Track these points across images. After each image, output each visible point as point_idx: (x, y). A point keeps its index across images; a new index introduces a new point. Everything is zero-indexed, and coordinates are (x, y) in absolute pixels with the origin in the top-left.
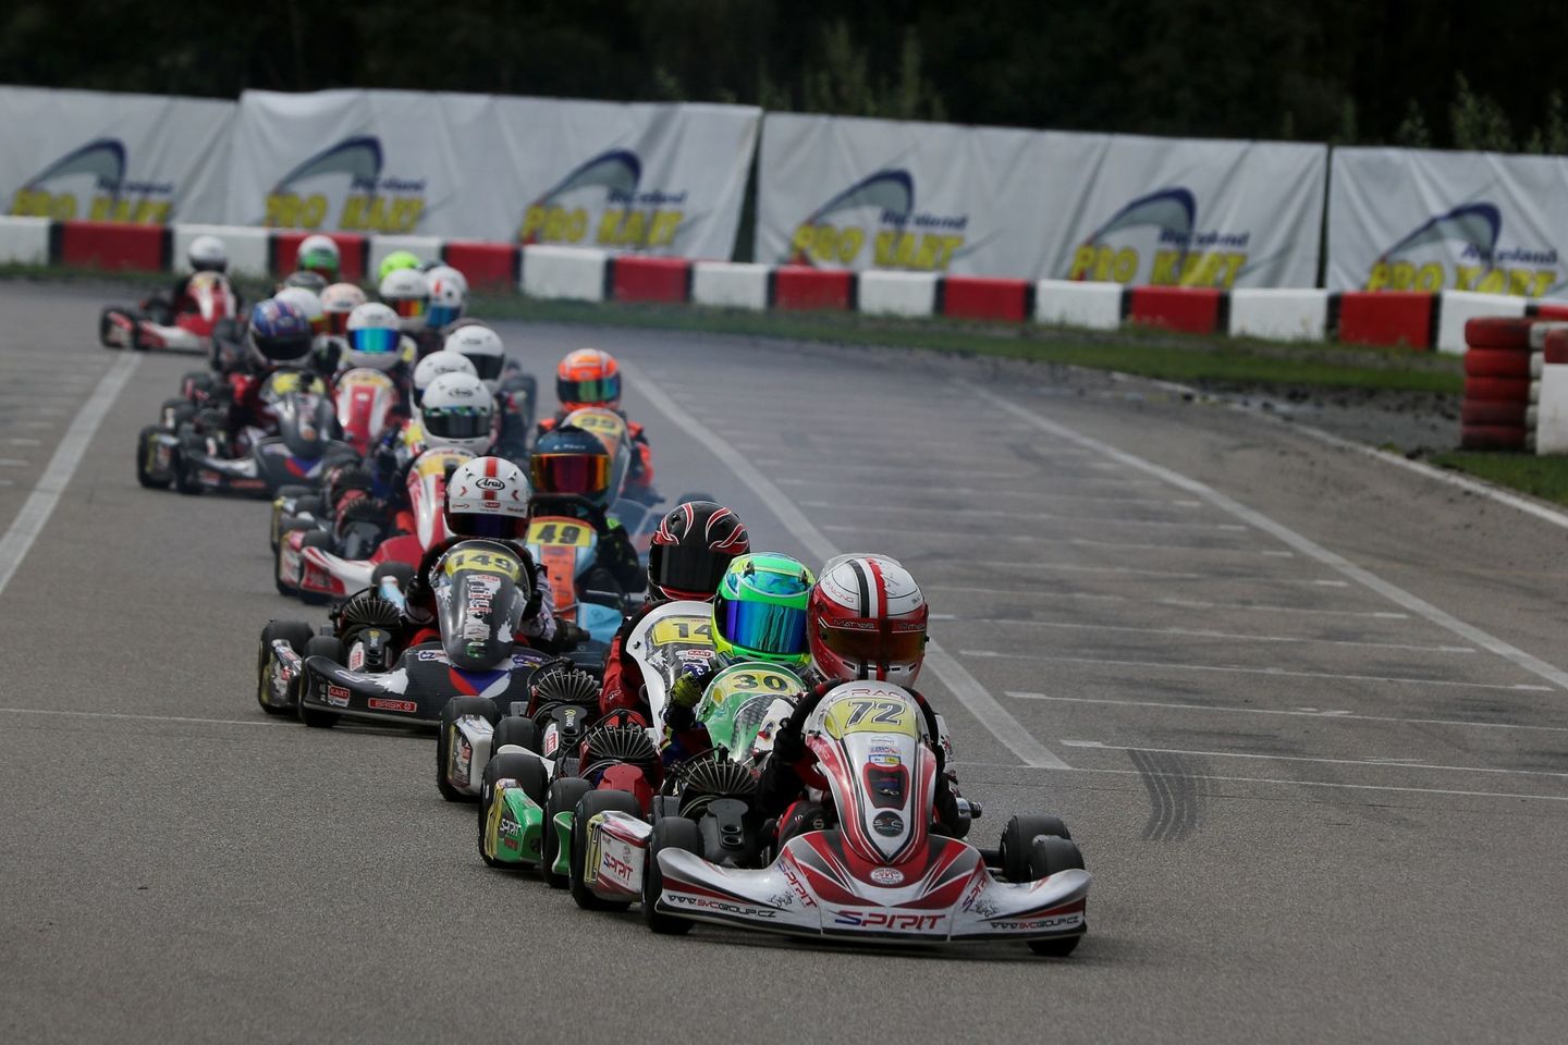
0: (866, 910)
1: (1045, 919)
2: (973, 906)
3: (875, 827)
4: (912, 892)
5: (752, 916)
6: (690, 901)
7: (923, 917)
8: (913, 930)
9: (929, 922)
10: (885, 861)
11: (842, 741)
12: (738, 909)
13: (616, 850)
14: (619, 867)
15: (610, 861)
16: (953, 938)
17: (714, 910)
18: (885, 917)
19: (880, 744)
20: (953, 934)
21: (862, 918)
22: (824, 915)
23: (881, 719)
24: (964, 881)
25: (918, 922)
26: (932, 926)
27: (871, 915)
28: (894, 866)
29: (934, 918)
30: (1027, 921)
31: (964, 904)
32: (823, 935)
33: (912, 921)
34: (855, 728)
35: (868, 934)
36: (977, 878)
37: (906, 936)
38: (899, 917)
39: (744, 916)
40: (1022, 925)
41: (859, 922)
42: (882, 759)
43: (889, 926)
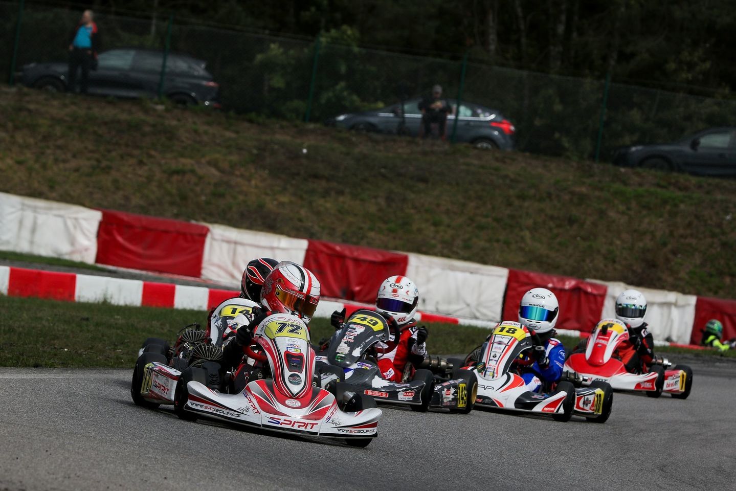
0: (282, 418)
1: (361, 429)
2: (330, 421)
3: (289, 380)
4: (306, 411)
5: (229, 416)
6: (201, 406)
7: (308, 423)
8: (302, 429)
9: (310, 426)
10: (293, 396)
11: (274, 340)
12: (223, 412)
13: (161, 380)
14: (162, 388)
15: (157, 384)
16: (320, 434)
17: (212, 411)
18: (291, 422)
19: (292, 343)
20: (320, 432)
21: (281, 421)
22: (263, 419)
23: (292, 331)
24: (327, 409)
25: (306, 425)
26: (311, 428)
27: (284, 420)
28: (297, 399)
29: (313, 424)
30: (353, 430)
31: (327, 419)
32: (261, 427)
33: (303, 424)
34: (280, 334)
35: (283, 429)
36: (333, 408)
37: (300, 431)
38: (297, 422)
39: (226, 415)
40: (351, 431)
41: (279, 423)
42: (293, 350)
43: (293, 426)
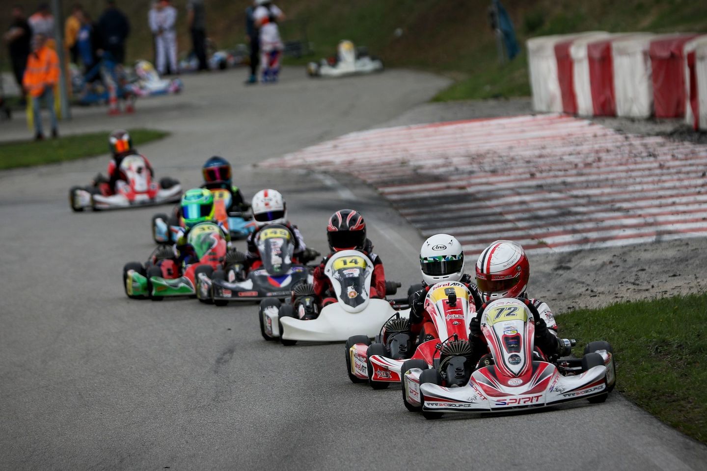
0: (508, 398)
1: (587, 389)
2: (554, 389)
3: (509, 362)
4: (527, 387)
5: (462, 408)
6: (436, 405)
7: (532, 397)
8: (529, 403)
9: (536, 399)
10: (515, 376)
11: (493, 327)
12: (456, 405)
15: (411, 390)
16: (547, 404)
17: (446, 407)
18: (516, 400)
19: (509, 326)
20: (547, 402)
21: (506, 402)
22: (490, 403)
23: (508, 315)
24: (549, 379)
25: (531, 399)
26: (537, 401)
27: (510, 400)
28: (519, 377)
29: (538, 397)
30: (579, 392)
31: (550, 389)
32: (491, 411)
33: (528, 399)
34: (498, 320)
35: (510, 408)
36: (554, 377)
37: (527, 406)
38: (522, 399)
39: (459, 408)
40: (578, 394)
41: (505, 404)
42: (509, 332)
43: (519, 403)
